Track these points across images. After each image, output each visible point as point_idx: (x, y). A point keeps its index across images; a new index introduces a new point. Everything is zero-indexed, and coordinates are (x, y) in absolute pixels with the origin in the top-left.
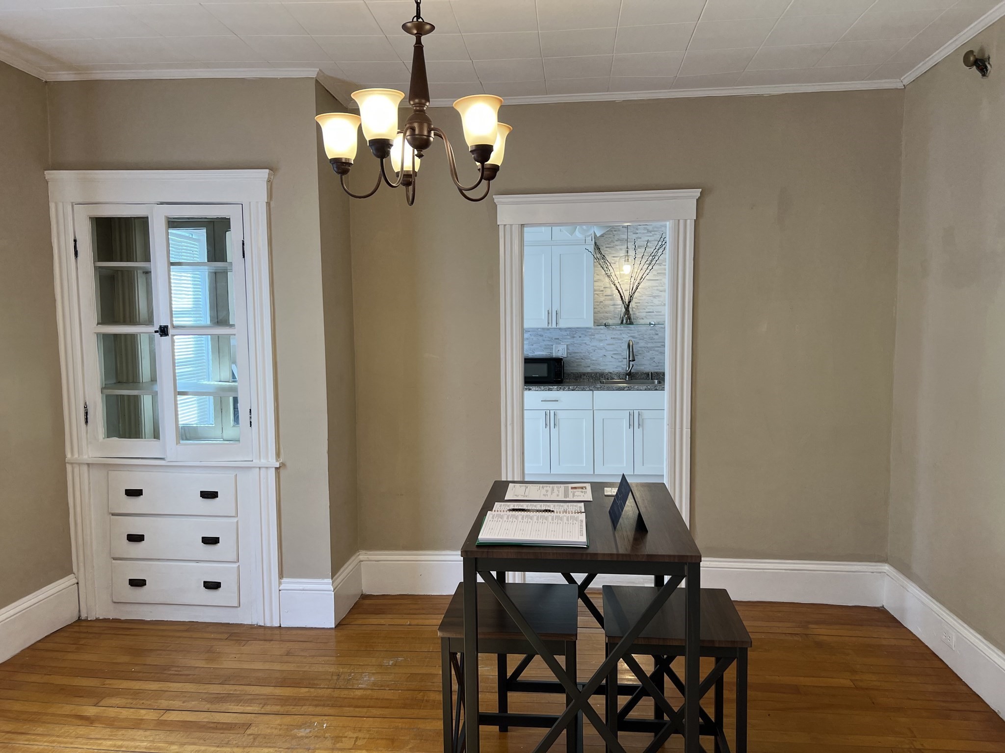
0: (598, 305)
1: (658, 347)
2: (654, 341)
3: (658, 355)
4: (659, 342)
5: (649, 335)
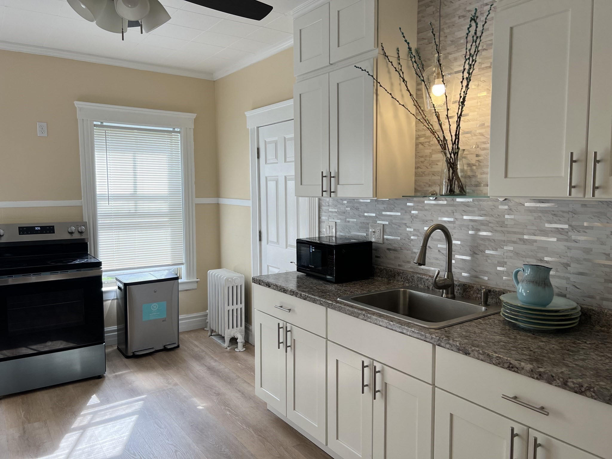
1: (513, 241)
2: (506, 229)
3: (511, 258)
4: (515, 233)
5: (497, 218)
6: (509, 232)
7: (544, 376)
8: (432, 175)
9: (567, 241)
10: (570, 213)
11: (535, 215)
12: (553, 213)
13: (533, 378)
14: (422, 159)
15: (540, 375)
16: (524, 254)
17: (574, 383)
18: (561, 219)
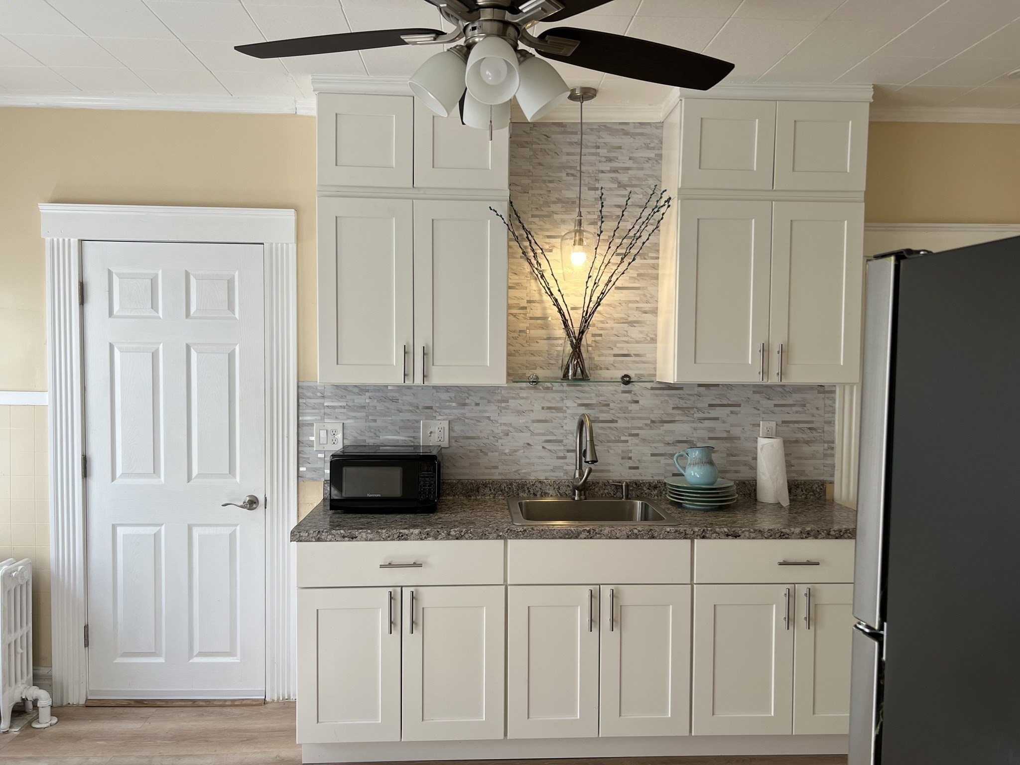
0: (515, 338)
1: (638, 427)
2: (630, 415)
3: (637, 445)
4: (640, 418)
5: (619, 404)
6: (633, 418)
7: (811, 533)
8: (530, 355)
9: (694, 423)
10: (695, 396)
11: (662, 399)
12: (679, 396)
13: (802, 538)
14: (516, 335)
15: (808, 534)
16: (651, 439)
17: (835, 531)
18: (687, 401)
